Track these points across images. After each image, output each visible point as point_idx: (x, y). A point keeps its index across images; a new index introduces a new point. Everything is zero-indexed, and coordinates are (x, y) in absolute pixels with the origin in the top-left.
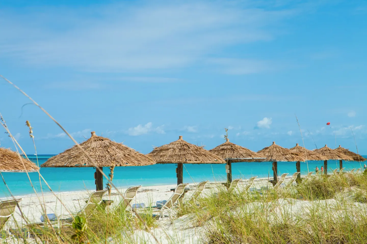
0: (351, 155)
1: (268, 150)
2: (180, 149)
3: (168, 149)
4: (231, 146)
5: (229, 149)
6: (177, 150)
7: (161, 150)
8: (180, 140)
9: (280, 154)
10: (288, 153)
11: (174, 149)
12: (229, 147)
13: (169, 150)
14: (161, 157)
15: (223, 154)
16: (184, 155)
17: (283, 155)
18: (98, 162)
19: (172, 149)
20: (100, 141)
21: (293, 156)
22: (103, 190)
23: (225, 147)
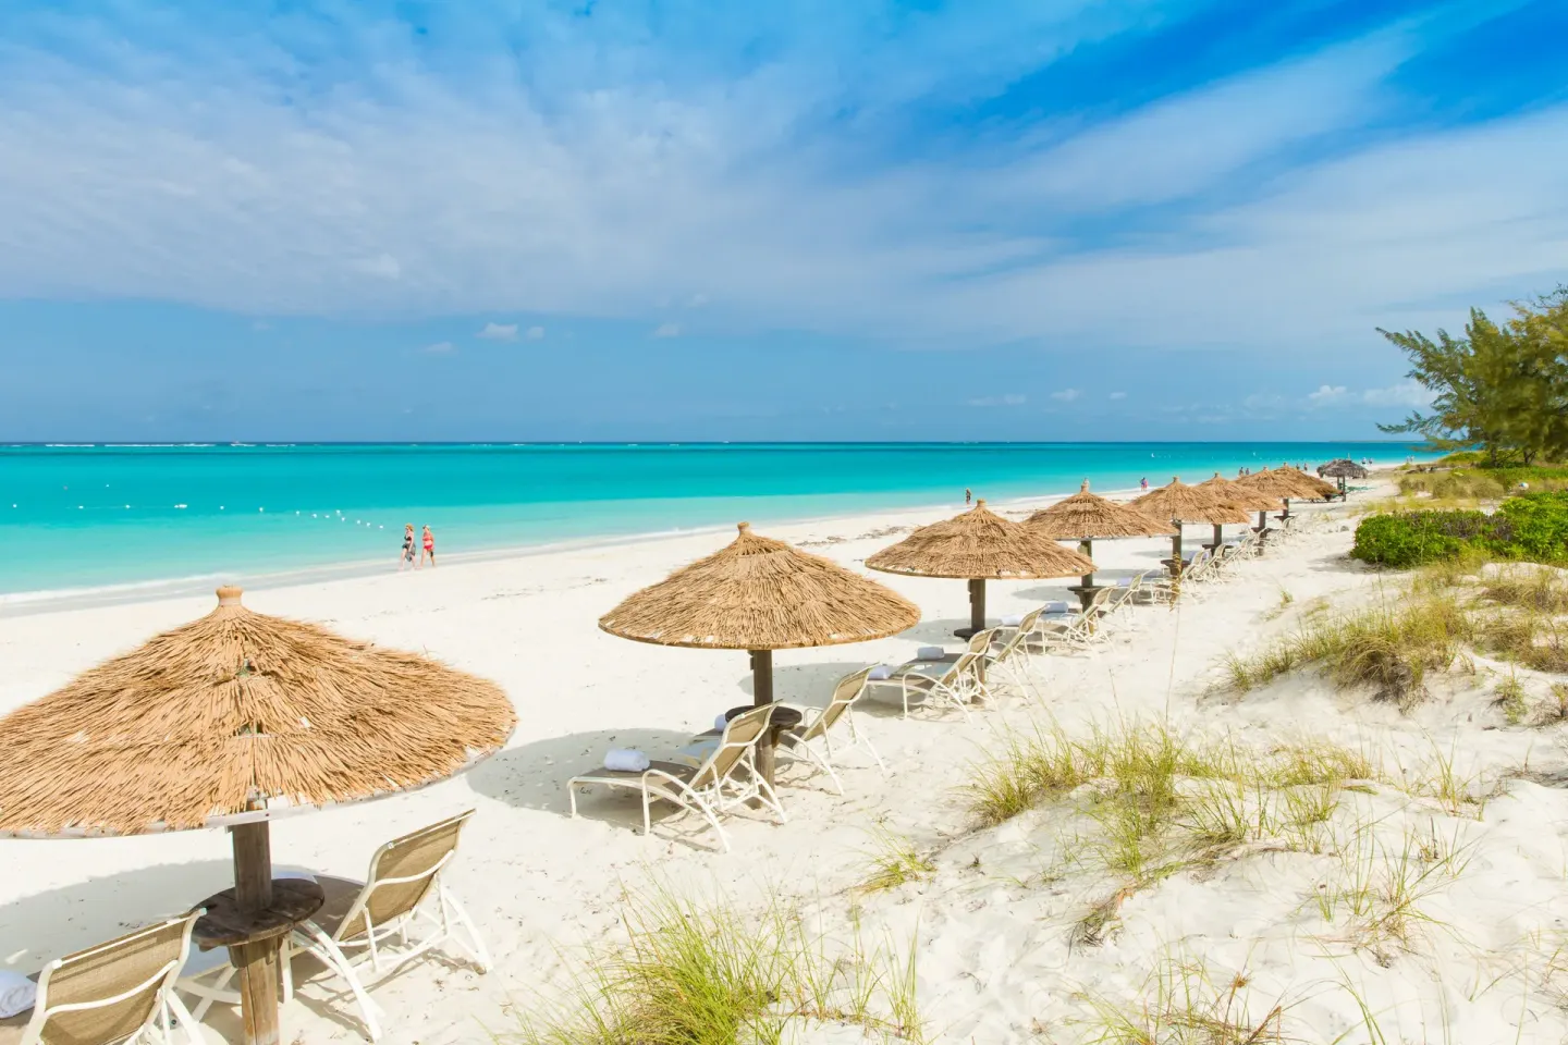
0: (1310, 484)
1: (1162, 496)
2: (981, 539)
3: (949, 538)
4: (1095, 505)
5: (1089, 512)
6: (974, 542)
7: (932, 539)
8: (980, 512)
9: (1192, 507)
10: (1210, 504)
11: (966, 538)
12: (1089, 506)
13: (953, 540)
14: (931, 560)
15: (1076, 525)
16: (993, 556)
17: (1200, 509)
18: (750, 631)
19: (961, 538)
20: (762, 556)
21: (1222, 510)
22: (774, 700)
23: (1080, 507)
